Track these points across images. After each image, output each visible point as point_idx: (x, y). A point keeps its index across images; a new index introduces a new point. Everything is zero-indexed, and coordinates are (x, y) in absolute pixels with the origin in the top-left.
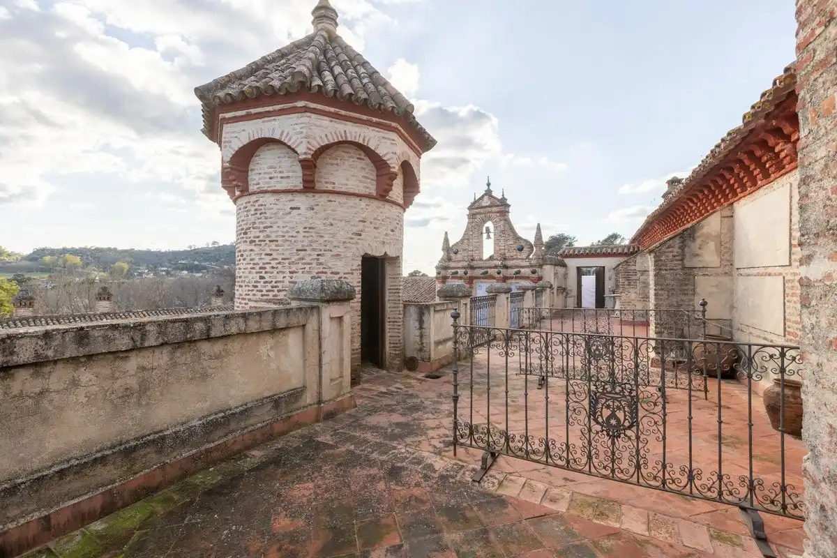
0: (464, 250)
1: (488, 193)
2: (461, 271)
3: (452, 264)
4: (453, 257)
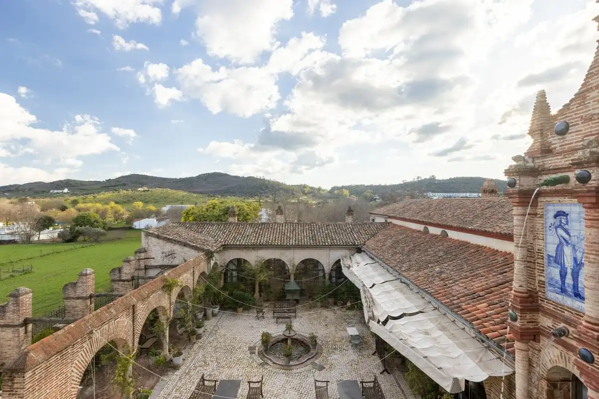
2: (572, 175)
3: (551, 160)
4: (556, 144)
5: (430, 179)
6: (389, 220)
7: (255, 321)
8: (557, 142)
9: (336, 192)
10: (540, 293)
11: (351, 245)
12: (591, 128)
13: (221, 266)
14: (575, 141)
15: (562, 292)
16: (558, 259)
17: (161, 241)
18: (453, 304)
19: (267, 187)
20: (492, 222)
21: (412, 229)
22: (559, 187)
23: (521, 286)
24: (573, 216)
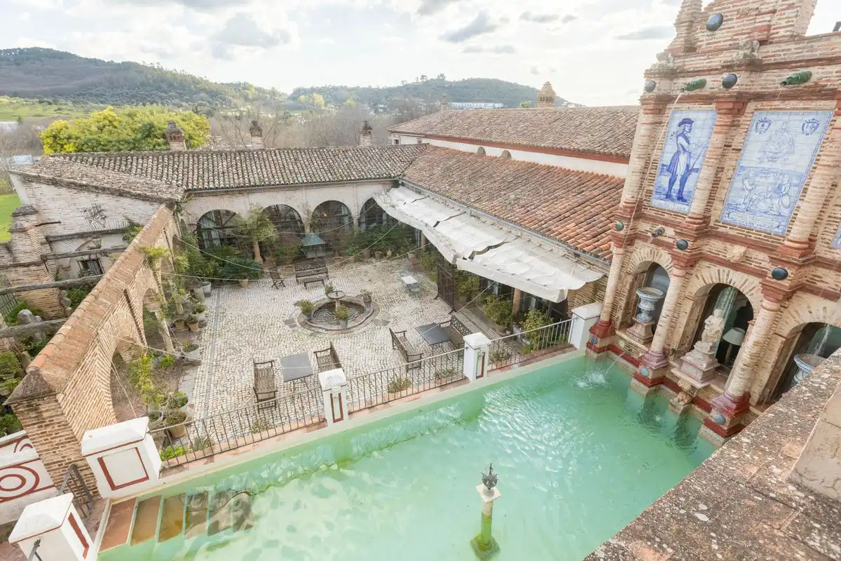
3: (693, 61)
4: (703, 41)
5: (438, 80)
6: (424, 141)
7: (273, 292)
8: (704, 38)
9: (302, 97)
10: (645, 202)
11: (386, 178)
12: (744, 25)
13: (190, 225)
14: (723, 39)
15: (667, 198)
16: (671, 168)
17: (63, 191)
18: (543, 229)
19: (171, 85)
20: (565, 137)
21: (460, 151)
22: (697, 92)
23: (633, 197)
24: (697, 124)
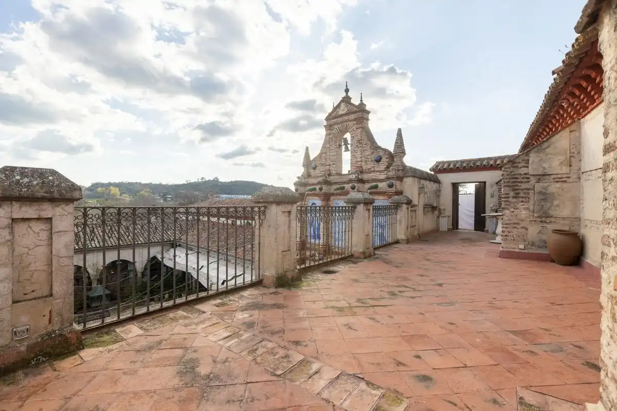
0: (322, 165)
1: (347, 100)
2: (317, 187)
3: (311, 180)
4: (312, 173)
5: (214, 180)
9: (99, 189)
11: (166, 241)
12: (323, 169)
14: (319, 173)
22: (313, 192)
23: (299, 239)
